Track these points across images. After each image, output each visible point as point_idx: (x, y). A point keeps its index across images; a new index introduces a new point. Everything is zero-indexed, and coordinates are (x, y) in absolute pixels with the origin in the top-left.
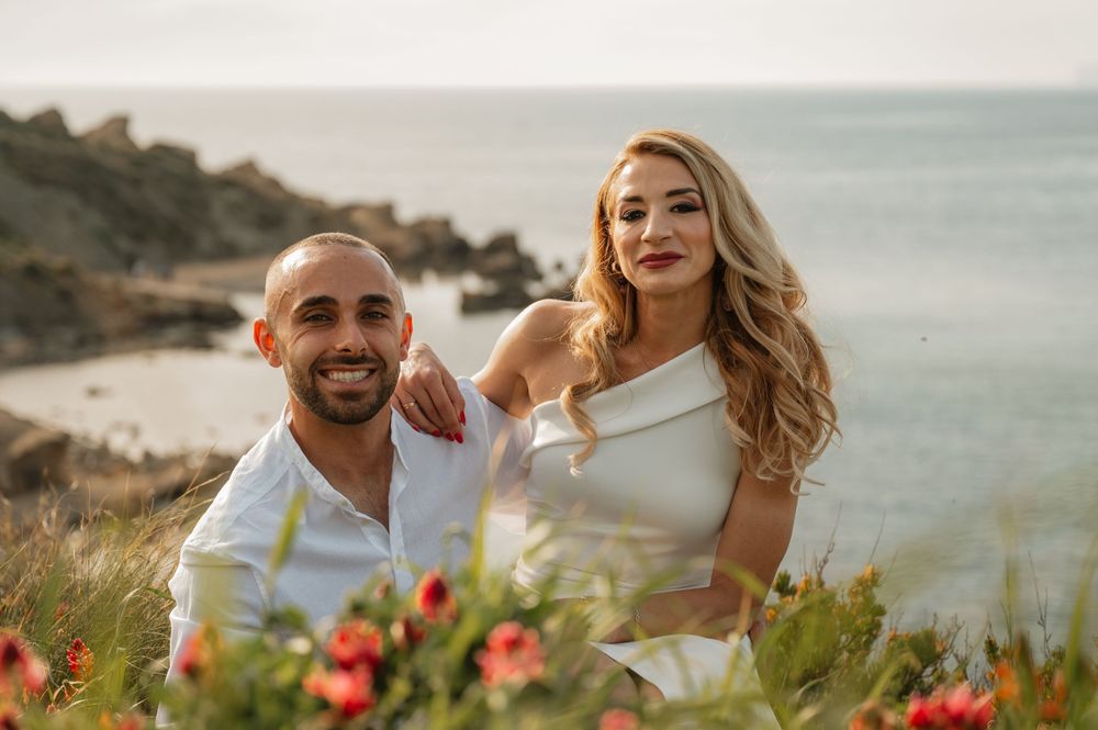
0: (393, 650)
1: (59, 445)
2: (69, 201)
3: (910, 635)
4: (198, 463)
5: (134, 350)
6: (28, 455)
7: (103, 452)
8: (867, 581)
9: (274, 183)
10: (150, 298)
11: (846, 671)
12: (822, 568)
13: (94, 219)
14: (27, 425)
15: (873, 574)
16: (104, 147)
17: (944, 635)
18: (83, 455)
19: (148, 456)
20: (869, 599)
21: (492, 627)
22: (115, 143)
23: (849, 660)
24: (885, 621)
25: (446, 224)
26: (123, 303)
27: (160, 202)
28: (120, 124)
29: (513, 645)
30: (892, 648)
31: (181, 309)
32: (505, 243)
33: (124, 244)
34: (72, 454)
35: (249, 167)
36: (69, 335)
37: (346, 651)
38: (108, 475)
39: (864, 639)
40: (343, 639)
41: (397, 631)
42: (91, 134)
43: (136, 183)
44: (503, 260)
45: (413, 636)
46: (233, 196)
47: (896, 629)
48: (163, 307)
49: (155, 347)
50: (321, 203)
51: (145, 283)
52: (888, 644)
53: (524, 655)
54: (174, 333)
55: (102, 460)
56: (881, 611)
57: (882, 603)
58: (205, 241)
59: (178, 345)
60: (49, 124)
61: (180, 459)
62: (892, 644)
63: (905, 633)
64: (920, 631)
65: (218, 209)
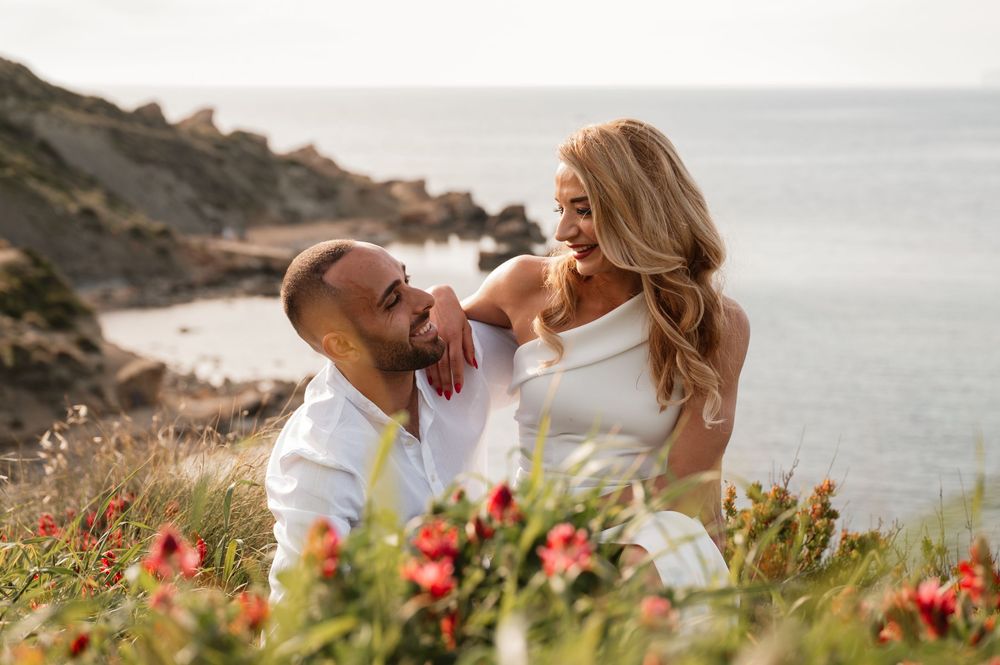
0: (468, 544)
1: (157, 372)
2: (167, 177)
3: (859, 535)
4: (267, 388)
5: (216, 297)
6: (132, 380)
7: (192, 379)
8: (824, 490)
9: (330, 163)
10: (230, 255)
11: (806, 564)
12: (788, 480)
13: (186, 191)
14: (131, 356)
15: (829, 485)
16: (194, 134)
17: (886, 535)
18: (176, 381)
19: (227, 382)
20: (825, 506)
21: (551, 528)
22: (203, 130)
23: (809, 555)
24: (838, 523)
25: (468, 196)
26: (207, 259)
27: (239, 178)
28: (207, 116)
29: (568, 541)
30: (844, 546)
31: (256, 264)
32: (515, 213)
33: (209, 211)
34: (167, 379)
35: (309, 151)
36: (165, 284)
37: (429, 545)
38: (195, 397)
39: (821, 538)
40: (427, 534)
41: (470, 529)
42: (184, 122)
43: (219, 162)
44: (514, 226)
45: (484, 533)
46: (296, 172)
47: (847, 530)
48: (240, 263)
49: (233, 295)
50: (367, 178)
51: (228, 242)
52: (841, 543)
53: (576, 549)
54: (248, 284)
55: (192, 386)
56: (834, 515)
57: (836, 509)
58: (274, 209)
59: (252, 293)
60: (150, 115)
61: (253, 386)
62: (844, 542)
63: (854, 534)
64: (867, 532)
65: (284, 185)
